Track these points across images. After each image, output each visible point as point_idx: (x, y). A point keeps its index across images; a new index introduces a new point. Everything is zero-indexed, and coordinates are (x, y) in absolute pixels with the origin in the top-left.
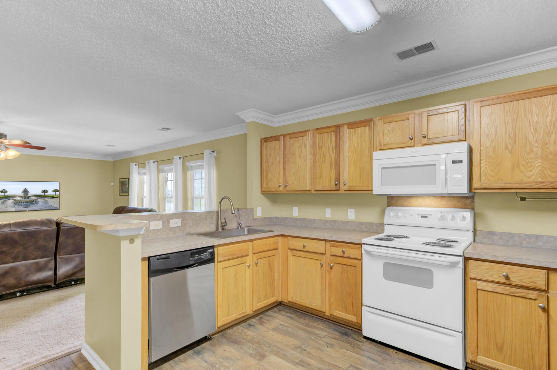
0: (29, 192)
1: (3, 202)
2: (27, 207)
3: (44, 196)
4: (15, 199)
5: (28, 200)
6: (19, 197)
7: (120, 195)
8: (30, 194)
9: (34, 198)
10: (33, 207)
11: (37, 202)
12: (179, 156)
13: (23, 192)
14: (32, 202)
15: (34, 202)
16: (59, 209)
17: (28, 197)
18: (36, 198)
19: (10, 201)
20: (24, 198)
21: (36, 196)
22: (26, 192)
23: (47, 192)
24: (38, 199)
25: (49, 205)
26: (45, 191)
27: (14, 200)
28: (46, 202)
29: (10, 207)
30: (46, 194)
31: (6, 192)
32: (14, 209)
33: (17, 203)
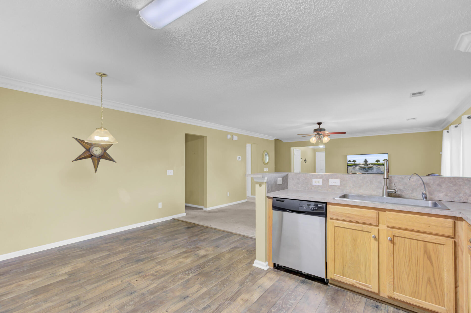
0: (368, 161)
1: (354, 168)
2: (366, 171)
3: (378, 164)
4: (360, 166)
5: (367, 167)
6: (362, 164)
8: (368, 163)
9: (371, 165)
10: (370, 172)
11: (373, 169)
13: (364, 161)
14: (370, 168)
15: (371, 168)
17: (367, 165)
18: (372, 165)
19: (358, 167)
20: (365, 165)
21: (372, 164)
22: (366, 161)
23: (379, 161)
24: (373, 166)
25: (381, 171)
26: (378, 161)
27: (359, 166)
28: (379, 169)
29: (357, 171)
30: (379, 162)
31: (355, 162)
33: (361, 169)
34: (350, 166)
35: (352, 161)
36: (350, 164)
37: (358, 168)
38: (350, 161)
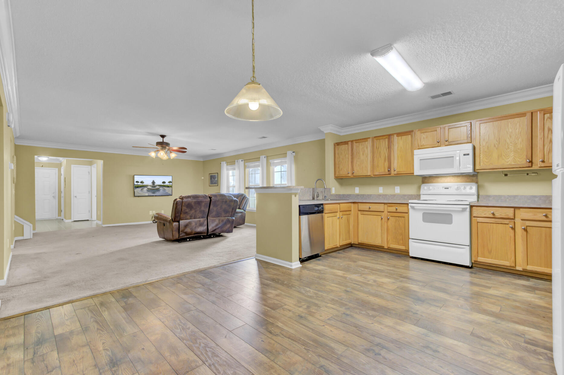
0: (155, 183)
1: (142, 190)
2: (154, 193)
3: (163, 186)
4: (148, 187)
5: (155, 188)
6: (151, 186)
7: (210, 186)
8: (156, 184)
9: (158, 187)
10: (157, 194)
12: (264, 156)
13: (152, 183)
15: (158, 190)
16: (172, 195)
17: (155, 187)
18: (159, 187)
19: (145, 189)
20: (153, 187)
21: (159, 186)
23: (165, 183)
24: (160, 188)
26: (164, 182)
27: (147, 188)
28: (164, 190)
29: (145, 193)
30: (165, 184)
31: (143, 183)
32: (147, 194)
33: (149, 190)
34: (138, 187)
35: (140, 182)
36: (138, 185)
37: (146, 190)
38: (137, 182)
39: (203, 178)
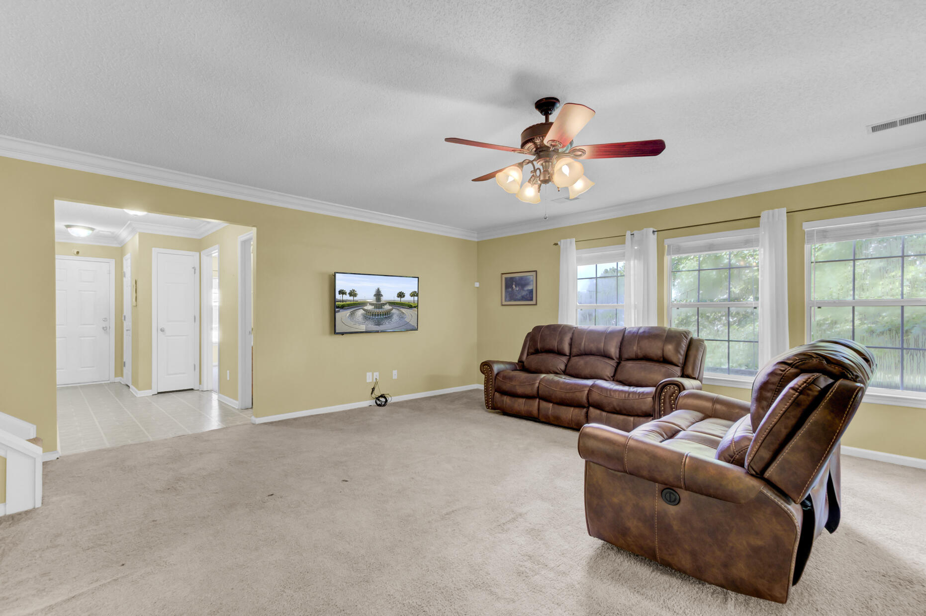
0: (382, 295)
1: (352, 314)
2: (379, 324)
3: (401, 303)
4: (366, 308)
5: (380, 310)
6: (371, 304)
8: (384, 299)
9: (387, 307)
10: (386, 325)
11: (392, 316)
13: (375, 295)
14: (378, 315)
15: (388, 315)
16: (417, 330)
17: (381, 306)
18: (391, 307)
19: (360, 312)
20: (376, 306)
21: (391, 303)
22: (378, 295)
24: (392, 309)
25: (406, 322)
26: (401, 295)
27: (364, 310)
28: (402, 316)
29: (360, 324)
30: (403, 299)
31: (357, 295)
32: (363, 328)
33: (368, 316)
34: (342, 307)
35: (348, 292)
36: (343, 301)
37: (363, 315)
38: (342, 292)
39: (477, 285)
